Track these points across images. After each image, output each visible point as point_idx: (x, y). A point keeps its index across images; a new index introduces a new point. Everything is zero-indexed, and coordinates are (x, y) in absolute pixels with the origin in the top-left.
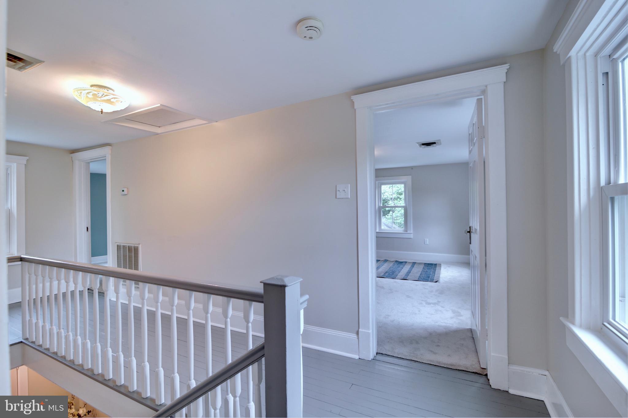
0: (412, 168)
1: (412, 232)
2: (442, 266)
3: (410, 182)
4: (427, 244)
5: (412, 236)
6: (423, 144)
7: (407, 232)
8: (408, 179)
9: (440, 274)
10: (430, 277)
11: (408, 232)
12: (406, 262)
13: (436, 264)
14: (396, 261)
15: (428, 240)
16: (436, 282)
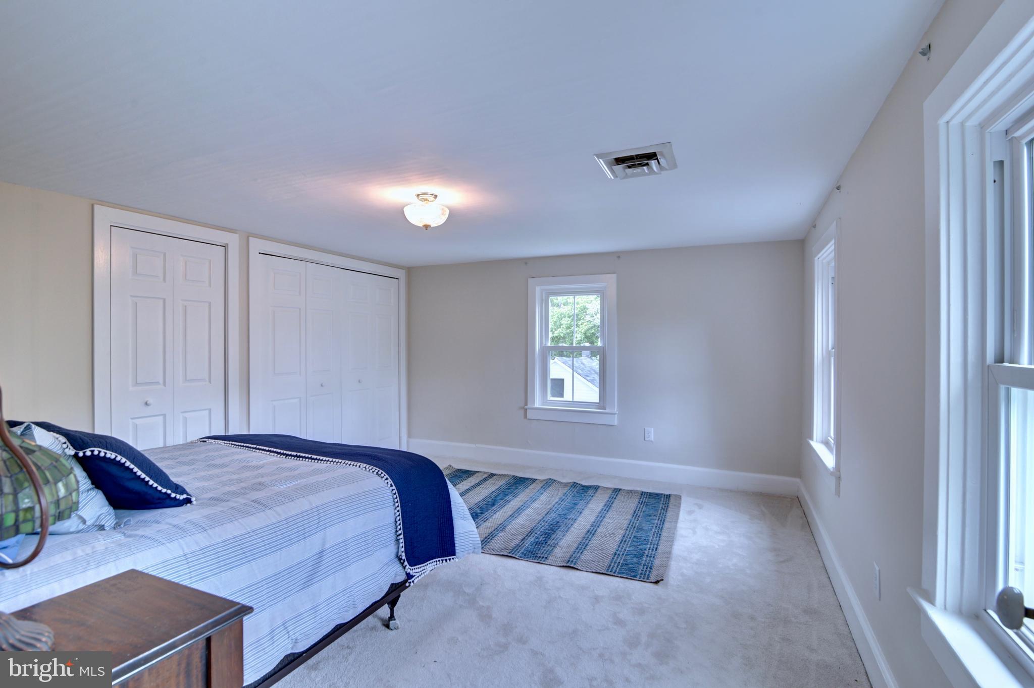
0: (618, 255)
1: (616, 410)
2: (683, 506)
3: (612, 291)
4: (652, 441)
5: (615, 421)
6: (619, 161)
7: (605, 409)
8: (609, 282)
9: (671, 540)
10: (643, 555)
11: (606, 411)
12: (597, 488)
13: (668, 497)
14: (575, 485)
15: (653, 429)
16: (657, 582)
